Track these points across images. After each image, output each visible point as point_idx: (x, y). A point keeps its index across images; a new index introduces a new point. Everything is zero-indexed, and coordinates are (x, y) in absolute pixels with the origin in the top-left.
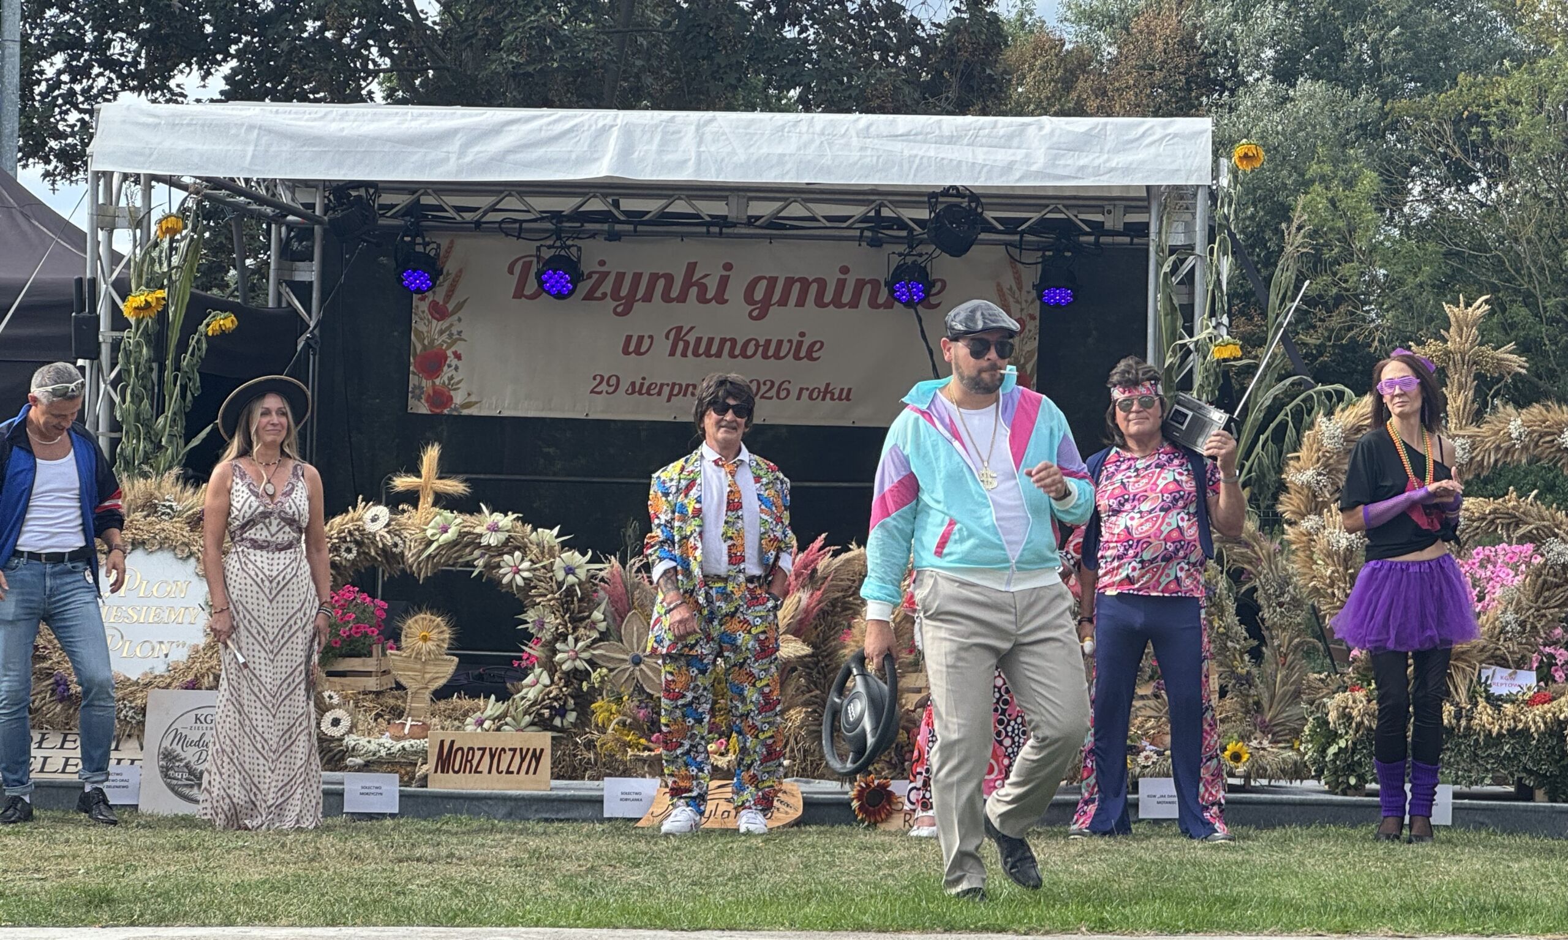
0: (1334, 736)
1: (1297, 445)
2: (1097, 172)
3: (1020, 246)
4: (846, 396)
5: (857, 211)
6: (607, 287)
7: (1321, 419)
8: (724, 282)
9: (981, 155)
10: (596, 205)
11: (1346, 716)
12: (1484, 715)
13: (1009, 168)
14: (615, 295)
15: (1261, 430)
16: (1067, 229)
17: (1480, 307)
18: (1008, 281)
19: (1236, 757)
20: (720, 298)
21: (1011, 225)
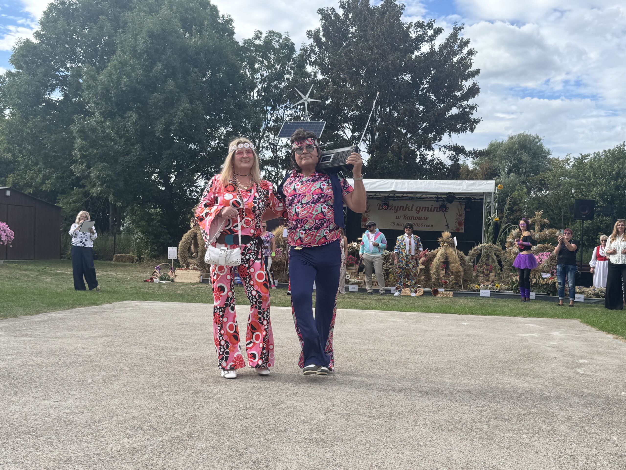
0: (514, 284)
1: (509, 235)
2: (475, 189)
3: (462, 202)
4: (432, 226)
5: (434, 196)
6: (393, 208)
7: (513, 231)
8: (412, 207)
9: (455, 187)
10: (391, 195)
11: (516, 280)
12: (541, 281)
13: (459, 189)
14: (394, 209)
15: (503, 232)
16: (470, 199)
17: (541, 212)
18: (460, 208)
19: (497, 287)
20: (412, 210)
21: (460, 198)
